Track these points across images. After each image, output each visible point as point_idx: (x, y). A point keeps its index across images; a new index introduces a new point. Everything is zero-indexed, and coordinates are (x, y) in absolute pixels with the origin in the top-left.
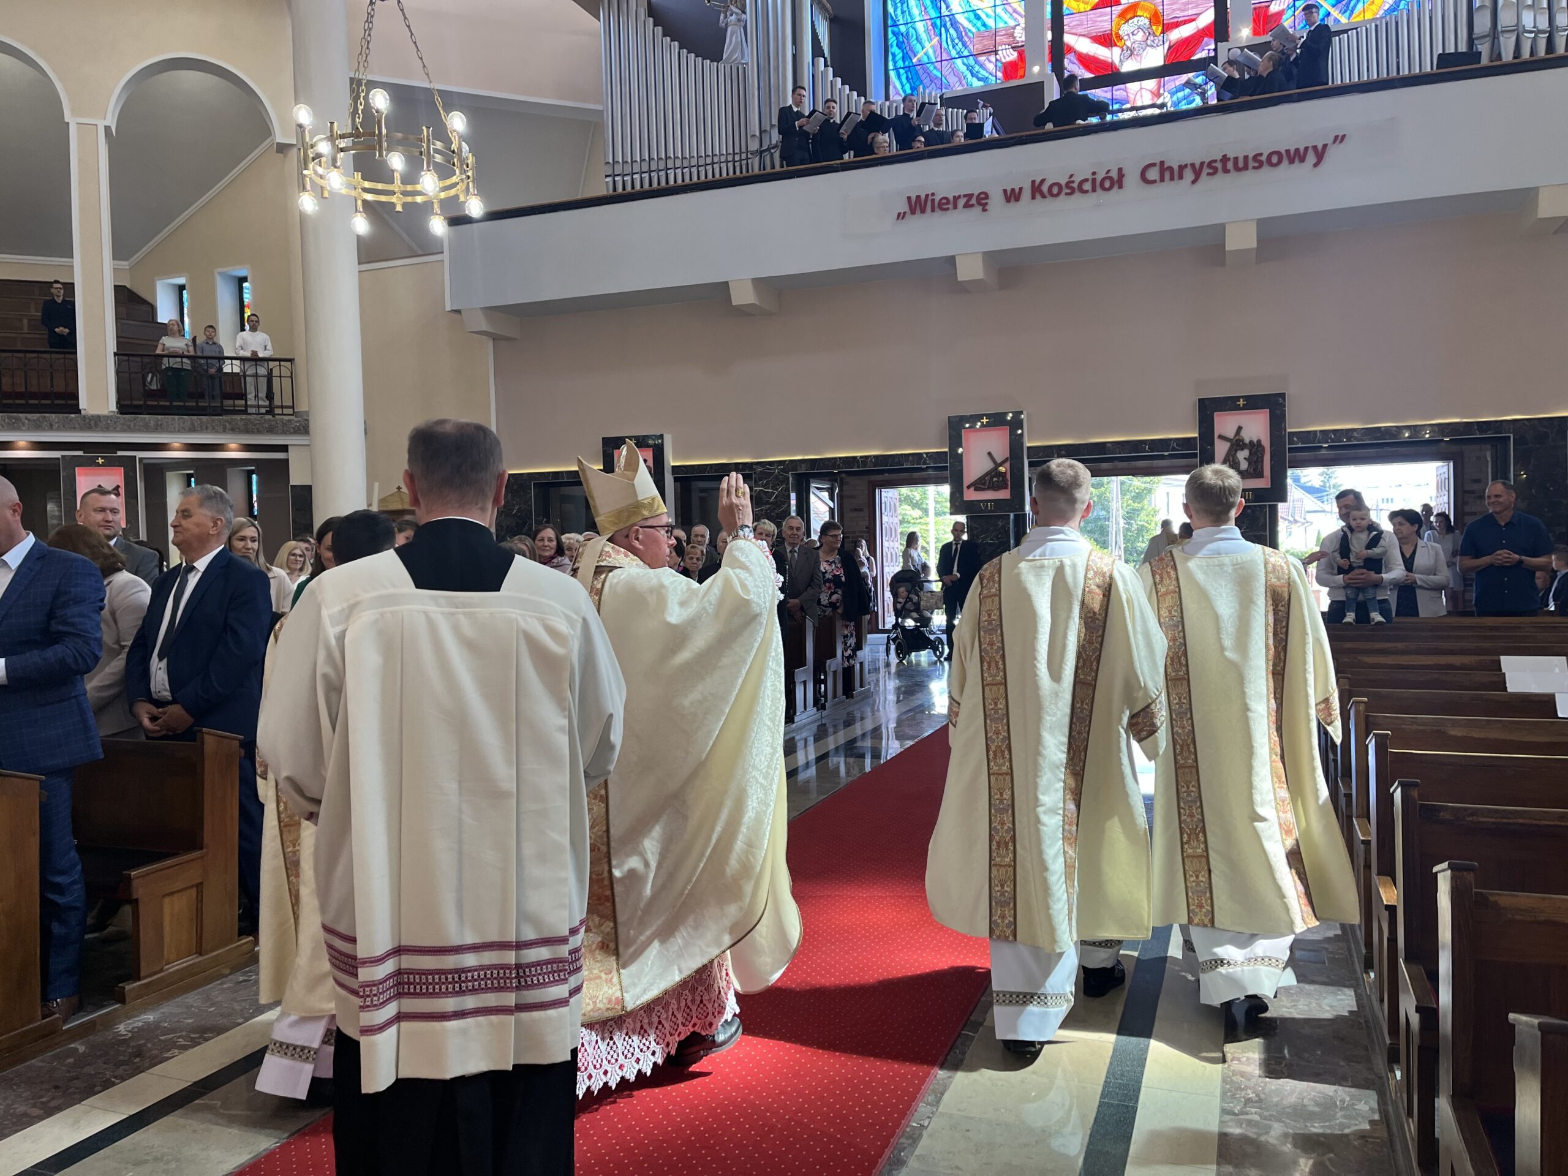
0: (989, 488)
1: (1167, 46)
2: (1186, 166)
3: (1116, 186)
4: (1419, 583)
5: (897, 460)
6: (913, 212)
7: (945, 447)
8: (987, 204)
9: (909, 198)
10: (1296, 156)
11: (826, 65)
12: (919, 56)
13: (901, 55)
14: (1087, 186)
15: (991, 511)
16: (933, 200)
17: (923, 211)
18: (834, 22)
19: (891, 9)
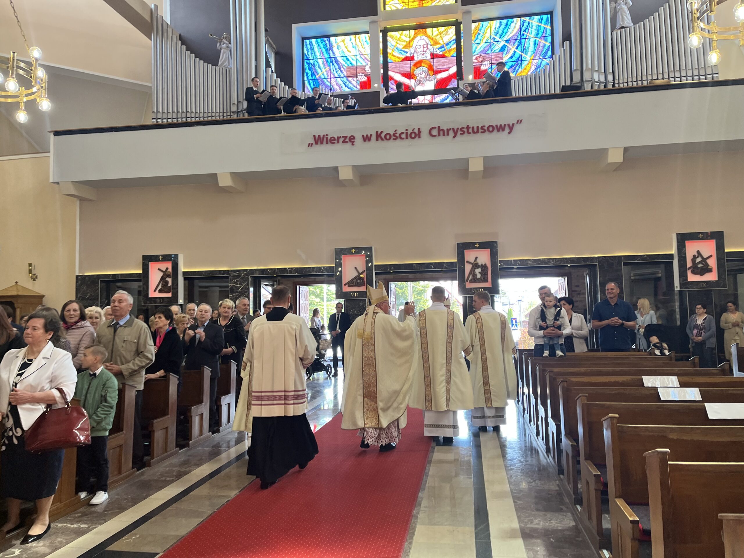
0: (355, 286)
1: (436, 81)
2: (450, 129)
3: (417, 137)
4: (574, 335)
5: (308, 270)
6: (316, 143)
7: (333, 264)
8: (354, 142)
9: (314, 136)
10: (501, 128)
11: (272, 72)
12: (319, 75)
13: (310, 74)
14: (403, 136)
15: (357, 297)
16: (327, 138)
17: (322, 143)
18: (277, 54)
19: (305, 51)
